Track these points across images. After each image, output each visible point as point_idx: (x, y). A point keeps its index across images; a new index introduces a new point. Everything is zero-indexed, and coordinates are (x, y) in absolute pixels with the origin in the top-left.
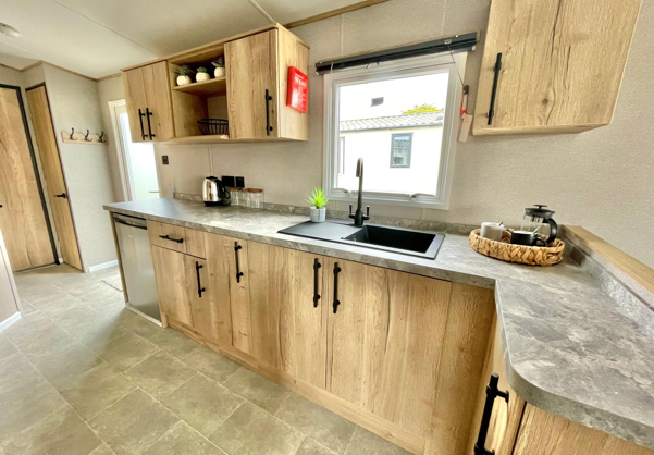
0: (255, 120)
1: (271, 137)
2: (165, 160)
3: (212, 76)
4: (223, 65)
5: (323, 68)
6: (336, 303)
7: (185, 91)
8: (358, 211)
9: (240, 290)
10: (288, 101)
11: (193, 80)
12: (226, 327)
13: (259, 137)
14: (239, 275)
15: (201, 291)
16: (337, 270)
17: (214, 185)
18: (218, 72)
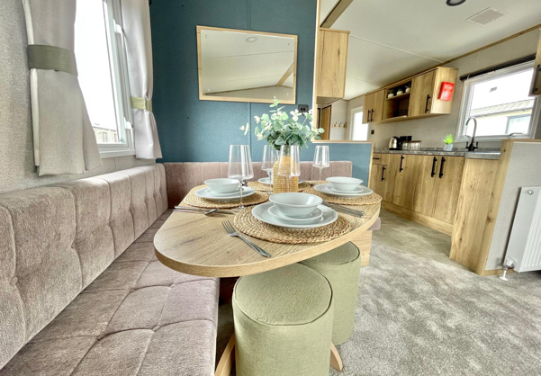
0: (421, 107)
1: (427, 114)
2: (373, 132)
3: (404, 92)
4: (410, 87)
5: (463, 78)
6: (441, 175)
7: (392, 100)
8: (472, 144)
9: (400, 175)
10: (439, 97)
11: (395, 94)
12: (391, 195)
13: (422, 115)
14: (401, 169)
15: (383, 179)
16: (443, 160)
17: (395, 141)
18: (407, 90)
